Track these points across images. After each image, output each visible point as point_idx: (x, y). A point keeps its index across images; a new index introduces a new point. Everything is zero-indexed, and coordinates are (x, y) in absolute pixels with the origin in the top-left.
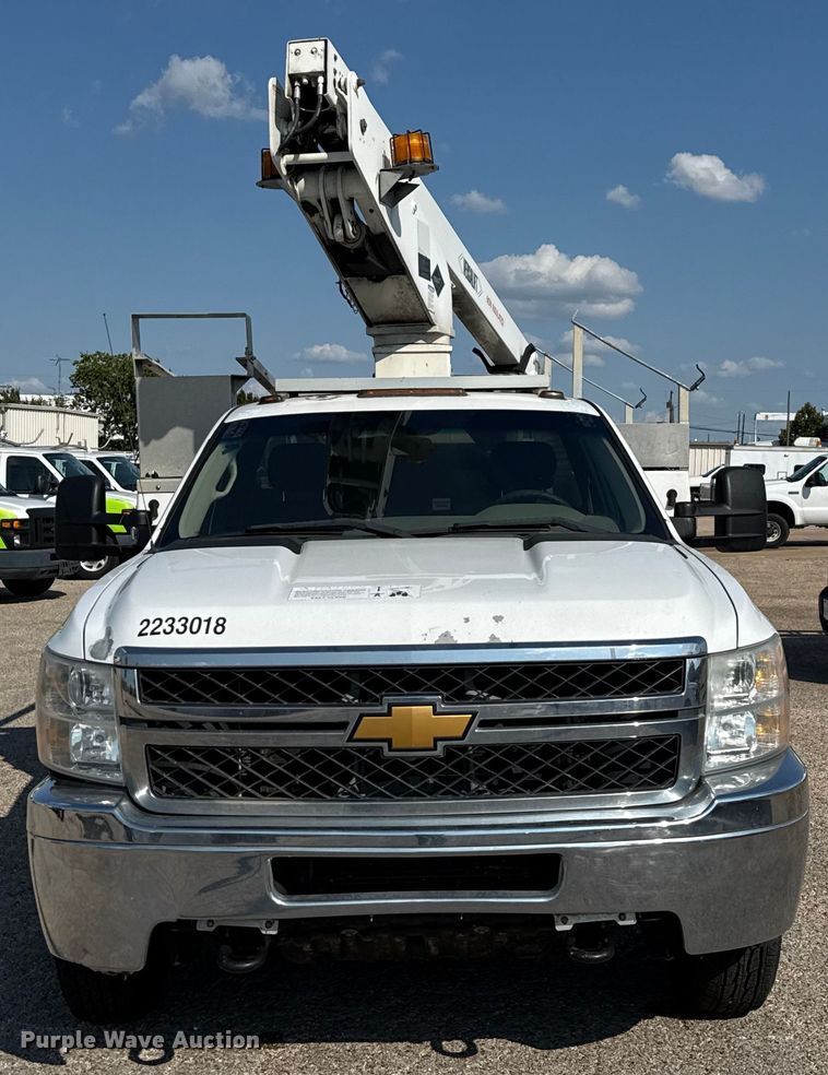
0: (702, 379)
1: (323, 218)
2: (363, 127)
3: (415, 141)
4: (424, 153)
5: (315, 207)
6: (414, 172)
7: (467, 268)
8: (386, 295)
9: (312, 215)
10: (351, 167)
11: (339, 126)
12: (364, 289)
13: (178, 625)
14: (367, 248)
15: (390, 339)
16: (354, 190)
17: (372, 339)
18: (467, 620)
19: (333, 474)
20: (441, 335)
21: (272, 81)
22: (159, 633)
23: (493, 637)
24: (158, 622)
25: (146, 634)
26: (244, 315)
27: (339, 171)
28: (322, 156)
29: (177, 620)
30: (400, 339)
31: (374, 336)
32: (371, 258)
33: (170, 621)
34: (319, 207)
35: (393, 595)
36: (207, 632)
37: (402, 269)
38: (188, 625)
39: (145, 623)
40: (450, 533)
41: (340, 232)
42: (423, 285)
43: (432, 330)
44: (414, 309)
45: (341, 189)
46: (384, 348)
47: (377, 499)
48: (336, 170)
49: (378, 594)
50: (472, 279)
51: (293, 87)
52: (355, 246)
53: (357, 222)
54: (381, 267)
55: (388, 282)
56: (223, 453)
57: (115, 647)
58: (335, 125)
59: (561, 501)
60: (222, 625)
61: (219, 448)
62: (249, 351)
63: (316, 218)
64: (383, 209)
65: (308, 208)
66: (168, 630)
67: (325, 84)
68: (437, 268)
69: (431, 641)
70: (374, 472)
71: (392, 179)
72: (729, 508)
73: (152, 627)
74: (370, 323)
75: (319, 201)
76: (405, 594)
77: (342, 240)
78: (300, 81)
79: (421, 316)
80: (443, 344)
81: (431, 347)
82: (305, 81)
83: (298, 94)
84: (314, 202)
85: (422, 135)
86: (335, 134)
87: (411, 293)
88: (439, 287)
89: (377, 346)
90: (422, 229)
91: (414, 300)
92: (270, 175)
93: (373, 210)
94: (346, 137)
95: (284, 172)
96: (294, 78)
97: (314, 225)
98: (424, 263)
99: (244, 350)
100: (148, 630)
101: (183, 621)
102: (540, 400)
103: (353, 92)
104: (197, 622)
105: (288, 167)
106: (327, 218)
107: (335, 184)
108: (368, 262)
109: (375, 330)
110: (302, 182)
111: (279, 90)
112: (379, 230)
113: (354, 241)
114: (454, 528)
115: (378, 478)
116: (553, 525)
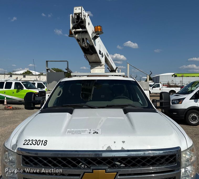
0: (151, 73)
1: (81, 42)
2: (89, 24)
3: (99, 27)
4: (101, 30)
5: (79, 40)
6: (99, 34)
7: (107, 54)
8: (93, 58)
9: (79, 42)
10: (86, 32)
11: (84, 24)
12: (89, 56)
13: (34, 142)
14: (89, 48)
15: (93, 66)
16: (87, 37)
17: (90, 66)
18: (115, 142)
19: (82, 91)
20: (103, 65)
21: (71, 15)
22: (28, 144)
23: (122, 148)
24: (29, 141)
25: (25, 144)
26: (67, 61)
27: (84, 33)
28: (81, 30)
29: (34, 141)
30: (95, 66)
31: (91, 65)
32: (90, 50)
33: (32, 141)
34: (80, 40)
35: (94, 133)
36: (42, 145)
37: (96, 53)
38: (37, 142)
39: (26, 141)
40: (106, 107)
41: (84, 45)
42: (100, 56)
43: (101, 64)
44: (98, 60)
45: (84, 36)
46: (92, 67)
47: (91, 96)
48: (83, 33)
49: (90, 133)
50: (108, 56)
51: (75, 16)
52: (87, 48)
53: (87, 43)
54: (92, 52)
55: (93, 55)
56: (60, 88)
57: (17, 147)
58: (83, 24)
59: (128, 98)
60: (46, 143)
61: (59, 87)
62: (68, 67)
63: (80, 42)
64: (93, 41)
65: (78, 40)
66: (31, 143)
67: (81, 15)
68: (102, 53)
69: (105, 149)
70: (90, 91)
71: (94, 35)
72: (163, 100)
73: (27, 142)
74: (90, 63)
75: (80, 39)
76: (97, 133)
77: (85, 46)
78: (76, 15)
79: (99, 61)
80: (103, 67)
81: (101, 67)
82: (77, 15)
83: (76, 17)
84: (79, 39)
85: (100, 27)
86: (83, 25)
87: (97, 57)
88: (103, 56)
89: (91, 67)
90: (100, 46)
91: (98, 58)
92: (71, 34)
93: (91, 41)
94: (85, 26)
95: (73, 33)
96: (75, 14)
97: (79, 44)
98: (100, 52)
99: (67, 67)
100: (26, 143)
101: (36, 141)
102: (123, 78)
103: (87, 17)
104: (39, 141)
105: (74, 32)
106: (82, 42)
107: (83, 35)
108: (89, 51)
109: (91, 64)
110: (77, 35)
111: (72, 17)
112: (92, 45)
113: (87, 47)
114: (107, 106)
115: (91, 92)
116: (129, 105)
